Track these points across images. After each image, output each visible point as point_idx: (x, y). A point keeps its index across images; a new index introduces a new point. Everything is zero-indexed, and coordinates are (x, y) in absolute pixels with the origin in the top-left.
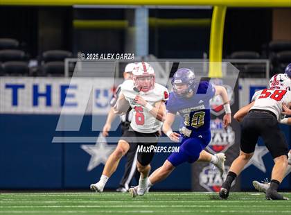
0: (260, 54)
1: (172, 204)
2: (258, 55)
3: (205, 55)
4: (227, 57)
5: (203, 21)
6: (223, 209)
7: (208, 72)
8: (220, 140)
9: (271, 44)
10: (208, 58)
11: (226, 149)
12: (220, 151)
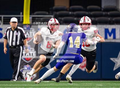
0: (49, 13)
2: (47, 13)
3: (21, 13)
4: (32, 14)
7: (22, 22)
8: (29, 55)
9: (54, 8)
10: (23, 14)
11: (32, 60)
12: (29, 61)
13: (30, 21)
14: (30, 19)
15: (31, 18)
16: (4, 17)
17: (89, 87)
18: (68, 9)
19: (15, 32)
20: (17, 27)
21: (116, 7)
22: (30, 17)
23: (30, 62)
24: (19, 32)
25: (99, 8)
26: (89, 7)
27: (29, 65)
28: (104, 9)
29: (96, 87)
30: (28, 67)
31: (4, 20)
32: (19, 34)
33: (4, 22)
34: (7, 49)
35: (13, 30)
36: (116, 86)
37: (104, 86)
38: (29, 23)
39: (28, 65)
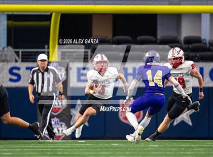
1: (25, 148)
3: (46, 46)
5: (45, 23)
6: (60, 151)
10: (48, 48)
11: (61, 110)
12: (57, 112)
13: (58, 57)
14: (58, 55)
15: (60, 53)
16: (22, 52)
17: (140, 148)
18: (111, 41)
19: (46, 73)
20: (47, 67)
21: (177, 38)
22: (58, 51)
23: (59, 114)
24: (51, 73)
25: (154, 39)
26: (139, 38)
27: (57, 118)
28: (160, 40)
29: (150, 149)
30: (56, 121)
31: (22, 55)
32: (51, 76)
33: (22, 58)
34: (34, 97)
35: (42, 71)
36: (177, 147)
37: (160, 147)
38: (57, 60)
39: (55, 118)
